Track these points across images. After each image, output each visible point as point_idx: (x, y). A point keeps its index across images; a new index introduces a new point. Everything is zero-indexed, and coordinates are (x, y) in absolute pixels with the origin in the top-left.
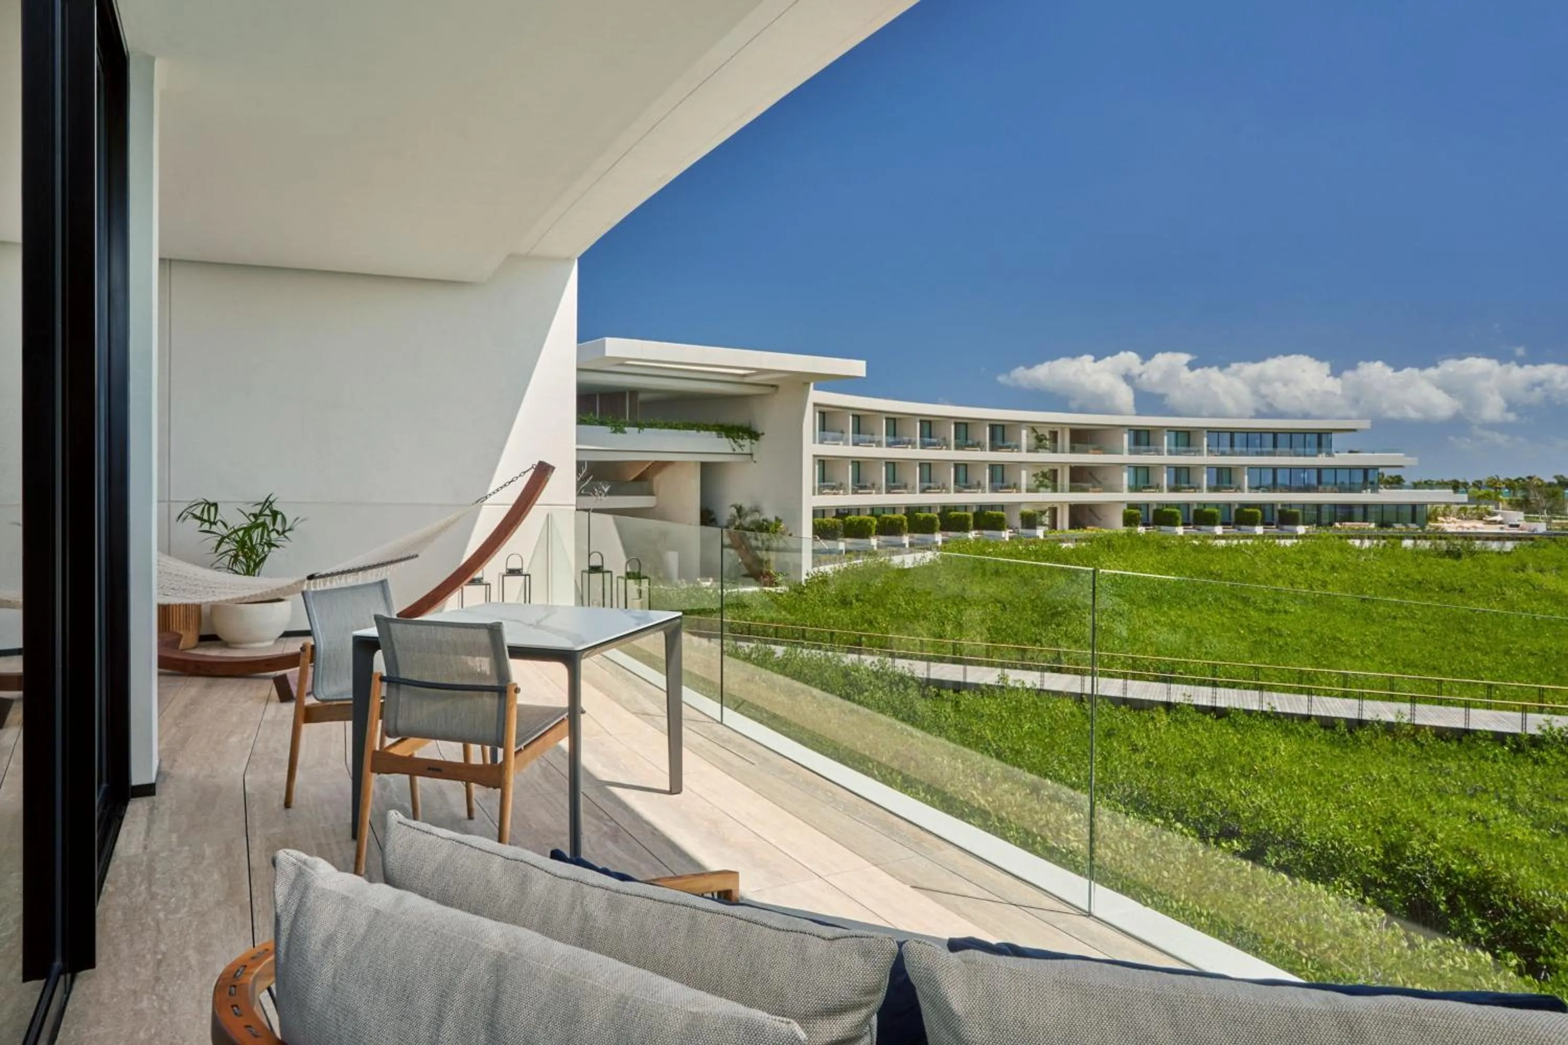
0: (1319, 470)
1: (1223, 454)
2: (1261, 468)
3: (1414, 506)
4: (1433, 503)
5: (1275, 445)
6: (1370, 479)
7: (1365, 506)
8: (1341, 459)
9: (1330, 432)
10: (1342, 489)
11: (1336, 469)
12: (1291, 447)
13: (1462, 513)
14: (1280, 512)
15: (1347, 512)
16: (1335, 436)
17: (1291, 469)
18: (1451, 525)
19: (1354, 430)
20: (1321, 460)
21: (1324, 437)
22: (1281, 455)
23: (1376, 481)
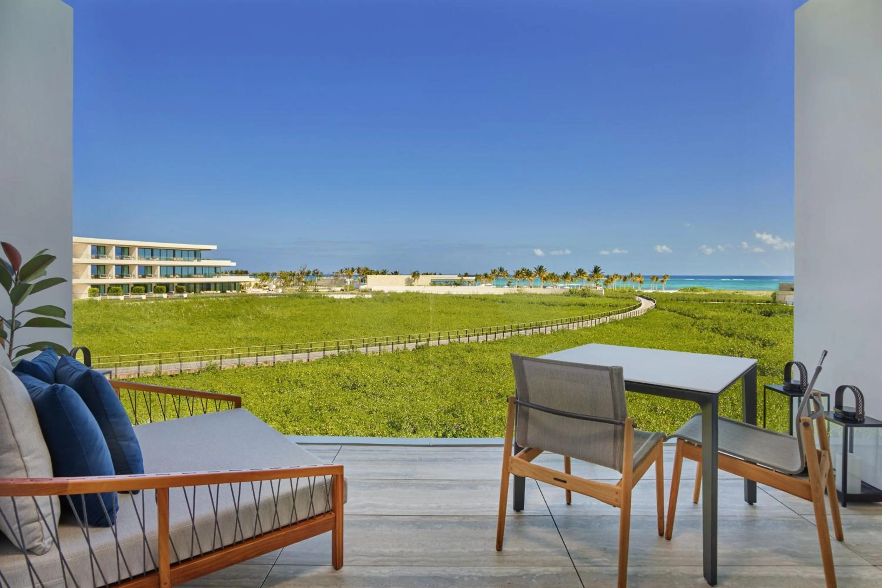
0: (195, 267)
1: (148, 259)
2: (167, 266)
3: (235, 283)
4: (244, 282)
5: (174, 256)
6: (217, 271)
7: (215, 284)
8: (204, 263)
9: (200, 250)
10: (205, 276)
11: (202, 267)
12: (182, 256)
13: (257, 286)
14: (176, 287)
15: (207, 286)
16: (202, 252)
17: (182, 267)
18: (250, 291)
19: (210, 250)
20: (195, 263)
21: (197, 253)
22: (177, 260)
23: (220, 272)
